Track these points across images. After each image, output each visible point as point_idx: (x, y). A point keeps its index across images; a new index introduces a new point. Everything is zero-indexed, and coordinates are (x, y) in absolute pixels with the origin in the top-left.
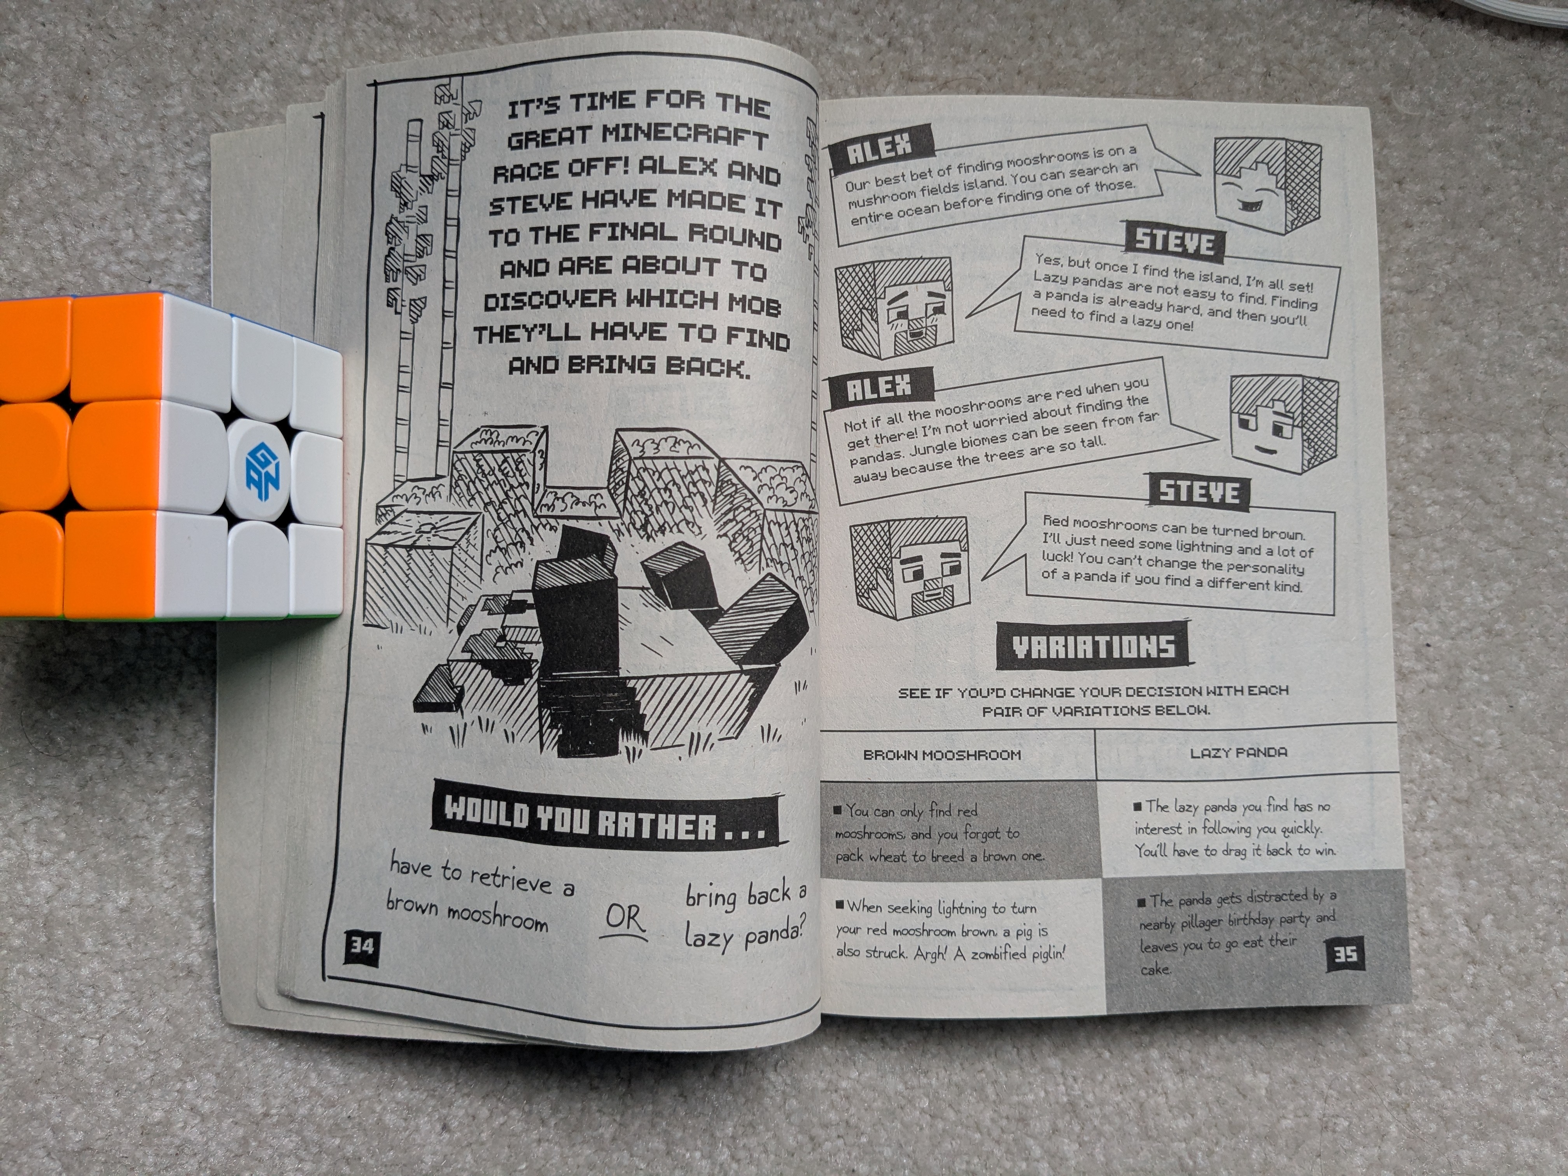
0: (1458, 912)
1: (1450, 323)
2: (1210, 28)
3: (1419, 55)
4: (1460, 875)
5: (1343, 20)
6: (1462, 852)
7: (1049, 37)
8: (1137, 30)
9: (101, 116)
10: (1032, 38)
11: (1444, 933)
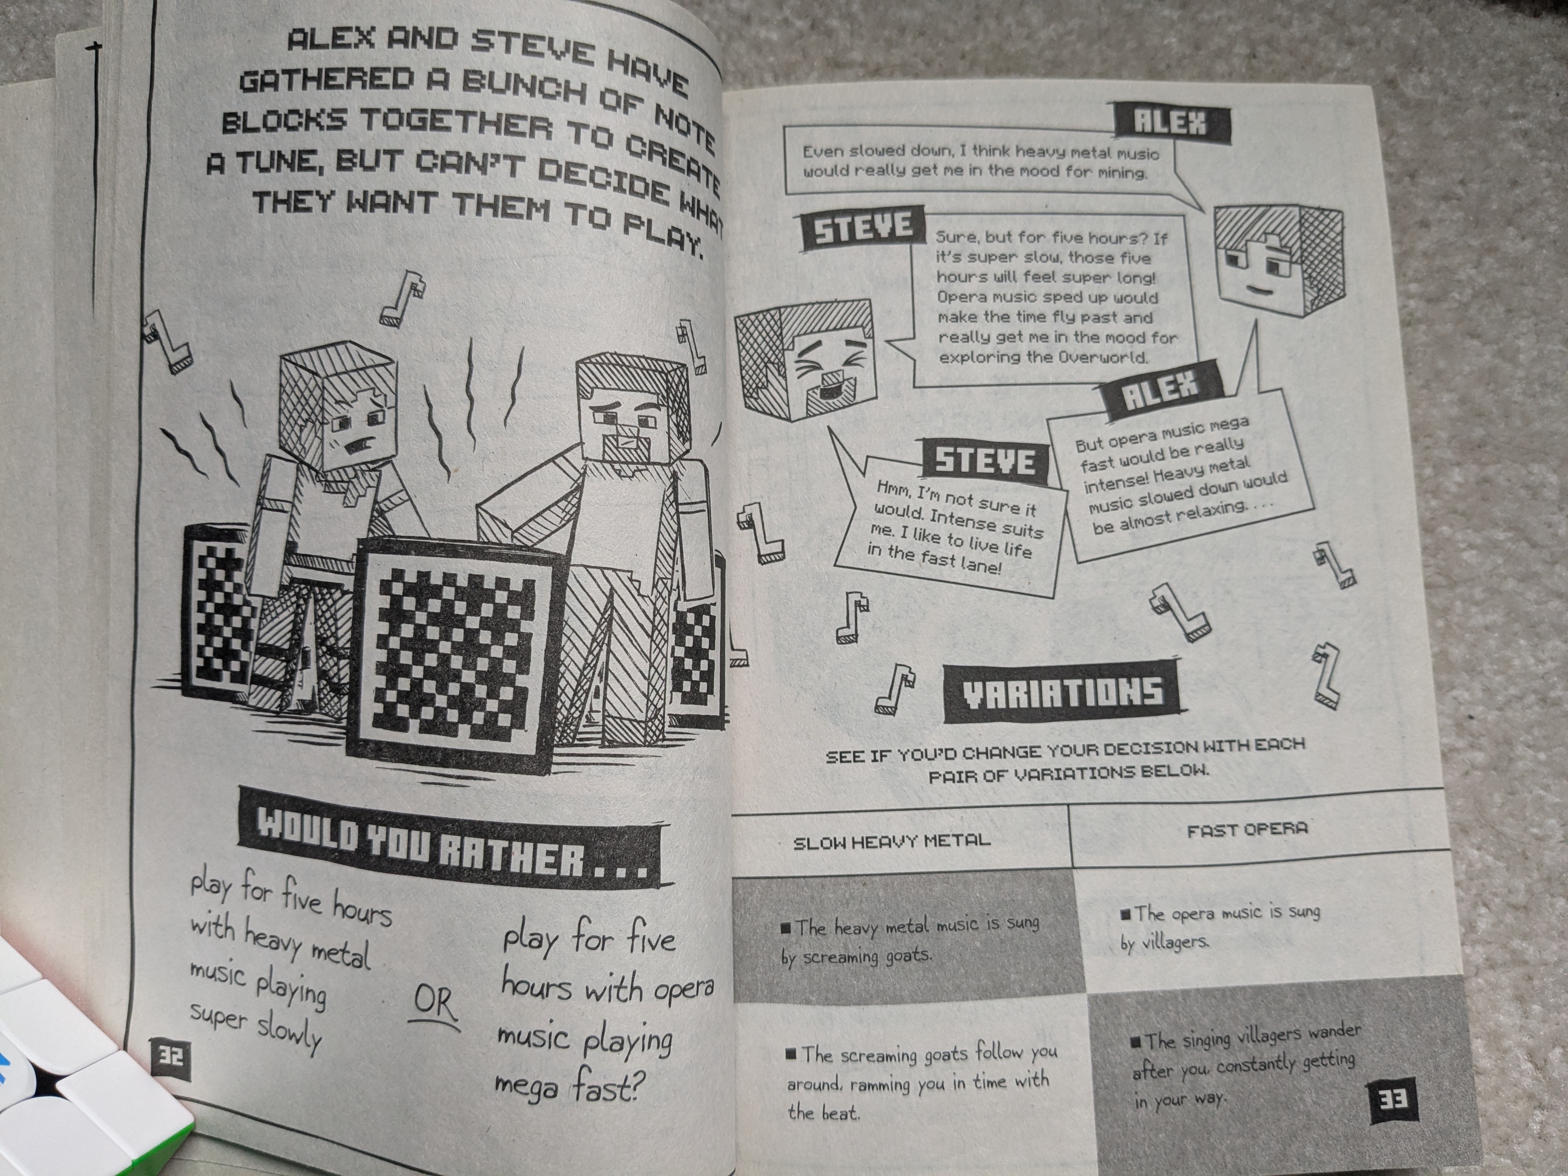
0: (1520, 1045)
4: (1520, 999)
6: (1521, 970)
11: (1503, 1071)
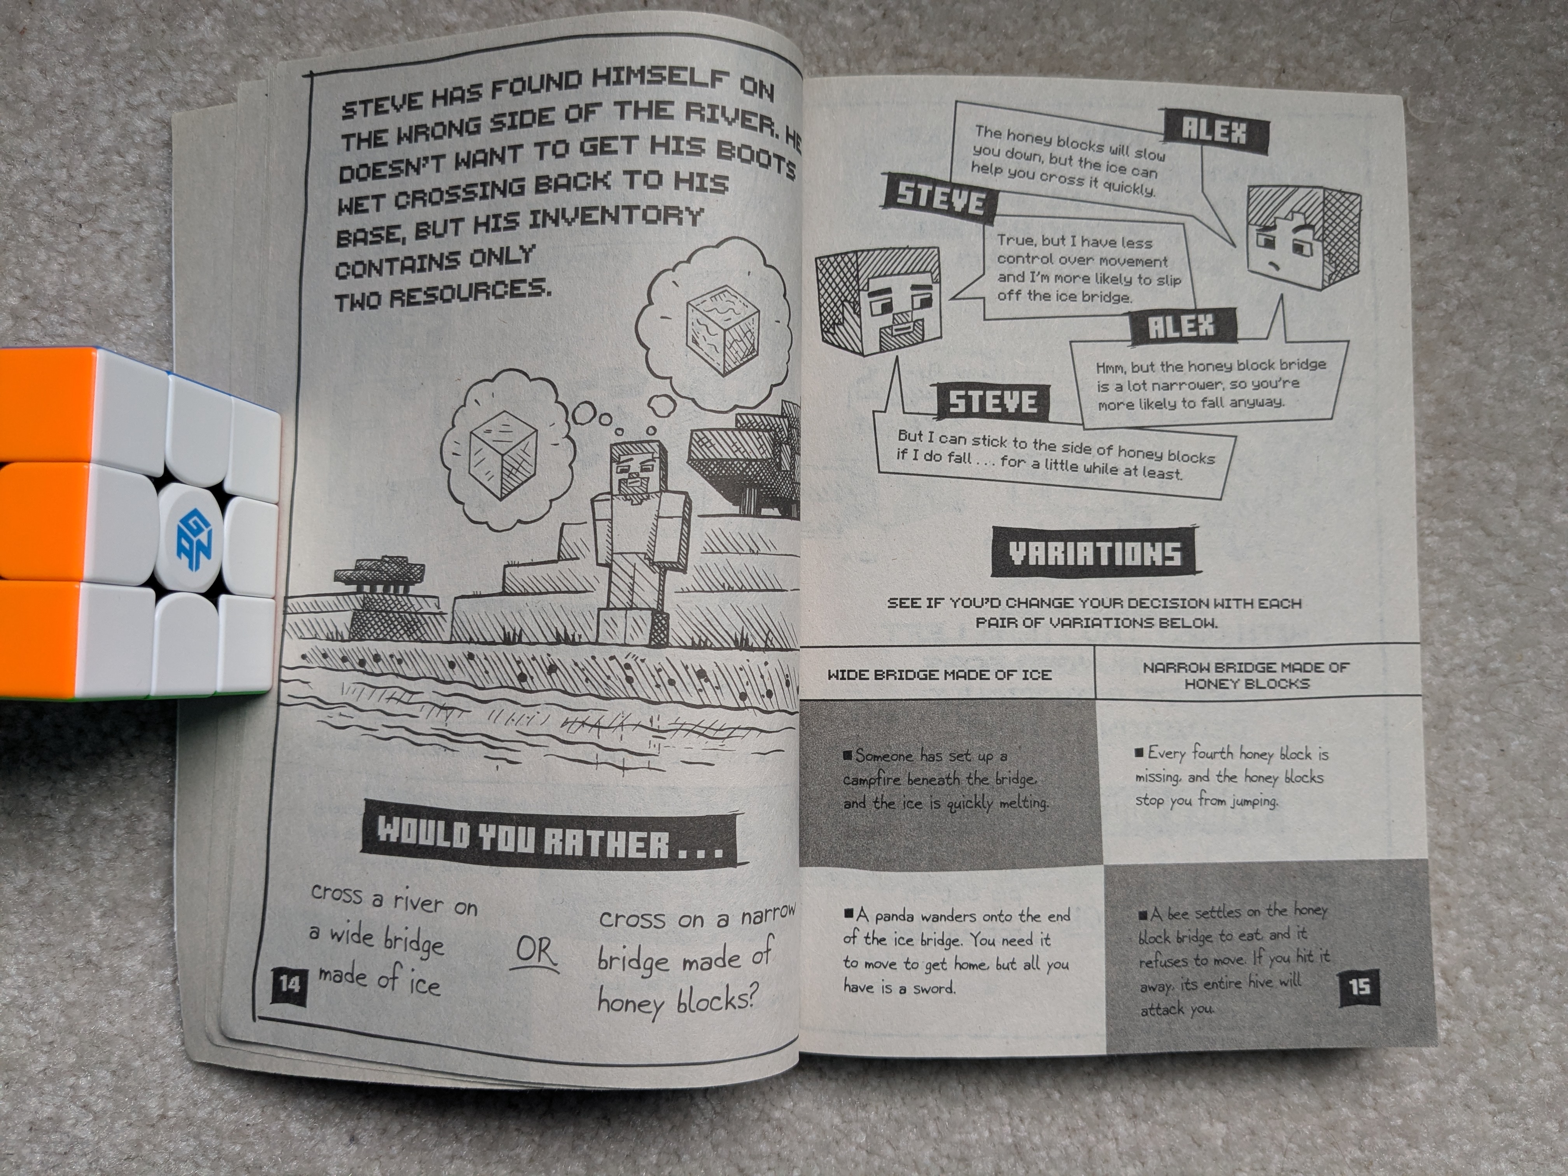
1: (1460, 344)
2: (1224, 19)
3: (1442, 59)
5: (1363, 20)
7: (1054, 17)
8: (1147, 16)
9: (41, 49)
10: (1036, 19)
